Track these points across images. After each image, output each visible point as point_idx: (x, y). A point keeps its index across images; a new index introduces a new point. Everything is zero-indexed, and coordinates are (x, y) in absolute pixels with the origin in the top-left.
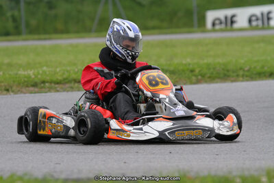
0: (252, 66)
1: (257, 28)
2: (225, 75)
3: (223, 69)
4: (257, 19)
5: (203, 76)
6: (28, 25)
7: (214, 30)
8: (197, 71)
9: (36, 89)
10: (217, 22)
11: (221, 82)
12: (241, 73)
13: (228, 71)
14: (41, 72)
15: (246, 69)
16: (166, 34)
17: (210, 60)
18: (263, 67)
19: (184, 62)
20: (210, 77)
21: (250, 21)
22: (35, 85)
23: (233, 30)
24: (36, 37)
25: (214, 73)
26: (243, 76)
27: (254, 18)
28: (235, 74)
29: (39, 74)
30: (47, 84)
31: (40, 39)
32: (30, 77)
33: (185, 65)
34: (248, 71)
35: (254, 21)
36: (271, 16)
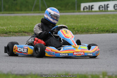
0: (99, 28)
1: (102, 11)
2: (88, 31)
3: (87, 28)
4: (103, 7)
5: (78, 31)
6: (4, 7)
7: (84, 12)
8: (76, 29)
9: (7, 35)
10: (85, 8)
11: (85, 34)
12: (94, 30)
13: (89, 29)
14: (9, 28)
15: (97, 29)
16: (64, 12)
17: (81, 24)
18: (104, 28)
19: (70, 25)
20: (81, 32)
21: (99, 8)
22: (6, 33)
23: (92, 12)
24: (8, 12)
25: (83, 30)
26: (95, 31)
27: (101, 7)
28: (92, 31)
29: (8, 28)
30: (11, 33)
31: (9, 14)
32: (4, 30)
33: (71, 26)
34: (98, 29)
35: (101, 8)
36: (108, 6)
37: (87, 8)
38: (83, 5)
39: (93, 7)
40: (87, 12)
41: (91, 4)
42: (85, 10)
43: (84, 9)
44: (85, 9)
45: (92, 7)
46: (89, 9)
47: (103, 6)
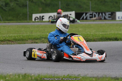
37: (38, 19)
38: (34, 16)
39: (43, 17)
40: (38, 22)
41: (41, 15)
42: (36, 20)
43: (35, 19)
44: (37, 19)
45: (42, 18)
46: (40, 20)
47: (53, 16)
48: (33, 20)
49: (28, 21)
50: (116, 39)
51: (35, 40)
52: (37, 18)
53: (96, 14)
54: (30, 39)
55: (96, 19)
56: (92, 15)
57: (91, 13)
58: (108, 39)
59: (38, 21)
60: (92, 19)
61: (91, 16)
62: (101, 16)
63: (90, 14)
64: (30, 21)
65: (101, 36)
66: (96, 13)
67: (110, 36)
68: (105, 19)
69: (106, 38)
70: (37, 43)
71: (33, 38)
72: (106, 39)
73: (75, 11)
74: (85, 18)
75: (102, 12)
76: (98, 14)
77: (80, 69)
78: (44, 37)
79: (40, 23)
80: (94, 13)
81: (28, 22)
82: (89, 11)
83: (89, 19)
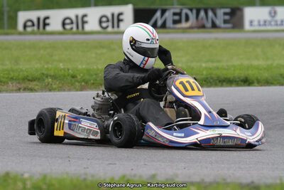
1: (70, 32)
4: (72, 23)
5: (86, 82)
21: (64, 24)
23: (46, 33)
27: (68, 21)
35: (68, 24)
36: (85, 19)
37: (33, 25)
38: (23, 16)
39: (47, 21)
40: (33, 33)
41: (42, 14)
42: (29, 29)
43: (25, 26)
44: (29, 26)
45: (45, 23)
46: (38, 28)
47: (74, 19)
48: (20, 27)
49: (6, 31)
50: (246, 82)
51: (28, 82)
52: (29, 24)
53: (189, 12)
54: (12, 79)
55: (191, 28)
56: (179, 14)
57: (178, 11)
58: (224, 81)
59: (33, 30)
60: (178, 26)
61: (177, 18)
62: (202, 19)
63: (175, 14)
64: (13, 31)
65: (205, 73)
66: (191, 10)
67: (230, 74)
68: (214, 26)
69: (218, 77)
70: (31, 90)
71: (20, 77)
72: (220, 81)
73: (134, 5)
74: (160, 23)
75: (205, 6)
76: (194, 11)
77: (154, 161)
78: (52, 74)
79: (38, 37)
80: (185, 11)
81: (7, 34)
82: (173, 5)
83: (172, 25)
